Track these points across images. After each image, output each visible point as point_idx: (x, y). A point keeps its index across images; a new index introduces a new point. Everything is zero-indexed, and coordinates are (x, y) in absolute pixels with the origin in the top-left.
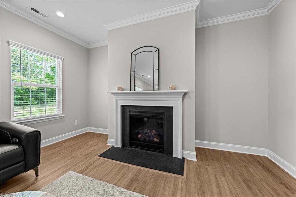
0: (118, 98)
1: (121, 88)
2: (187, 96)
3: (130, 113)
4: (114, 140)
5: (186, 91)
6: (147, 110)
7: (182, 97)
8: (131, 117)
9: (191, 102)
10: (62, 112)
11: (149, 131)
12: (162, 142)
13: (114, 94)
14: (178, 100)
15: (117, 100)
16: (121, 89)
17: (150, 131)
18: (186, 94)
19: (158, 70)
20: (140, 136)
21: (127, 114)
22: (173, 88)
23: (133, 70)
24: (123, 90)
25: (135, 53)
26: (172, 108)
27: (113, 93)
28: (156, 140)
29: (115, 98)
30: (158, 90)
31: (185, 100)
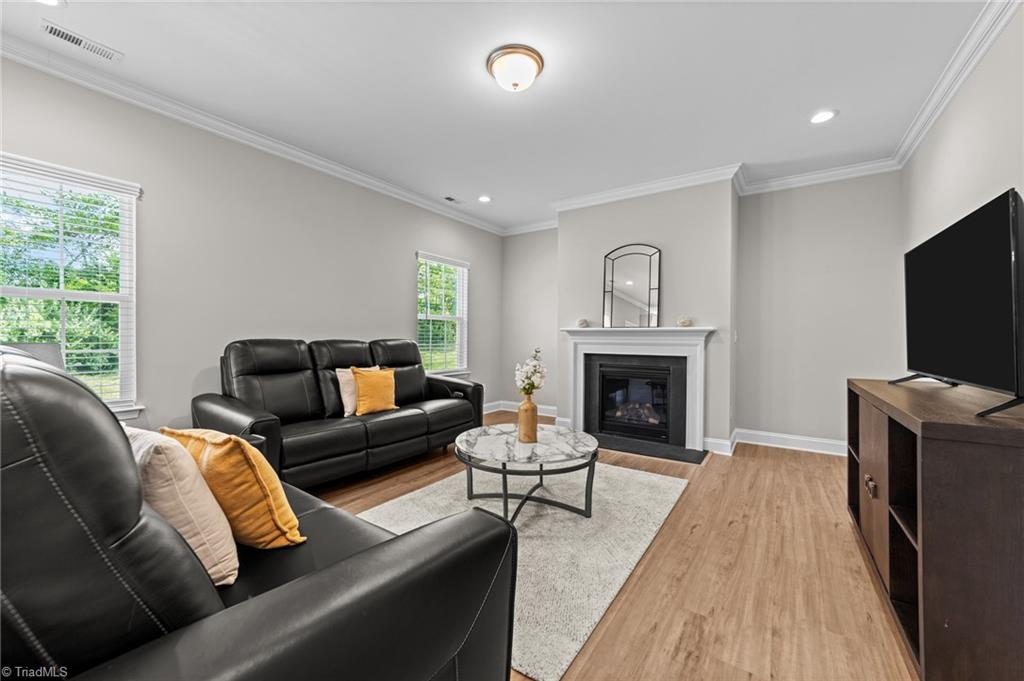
0: (578, 339)
1: (586, 321)
2: (714, 338)
3: (604, 369)
4: (569, 420)
5: (711, 328)
6: (635, 363)
7: (704, 338)
8: (603, 377)
9: (723, 350)
10: (466, 366)
11: (637, 406)
12: (664, 424)
13: (571, 333)
14: (696, 345)
15: (576, 345)
16: (586, 323)
17: (640, 405)
18: (711, 333)
19: (659, 289)
20: (619, 414)
21: (597, 371)
22: (688, 323)
23: (608, 289)
24: (588, 326)
25: (612, 256)
26: (685, 358)
27: (568, 332)
28: (651, 420)
29: (571, 341)
30: (658, 326)
31: (711, 345)
